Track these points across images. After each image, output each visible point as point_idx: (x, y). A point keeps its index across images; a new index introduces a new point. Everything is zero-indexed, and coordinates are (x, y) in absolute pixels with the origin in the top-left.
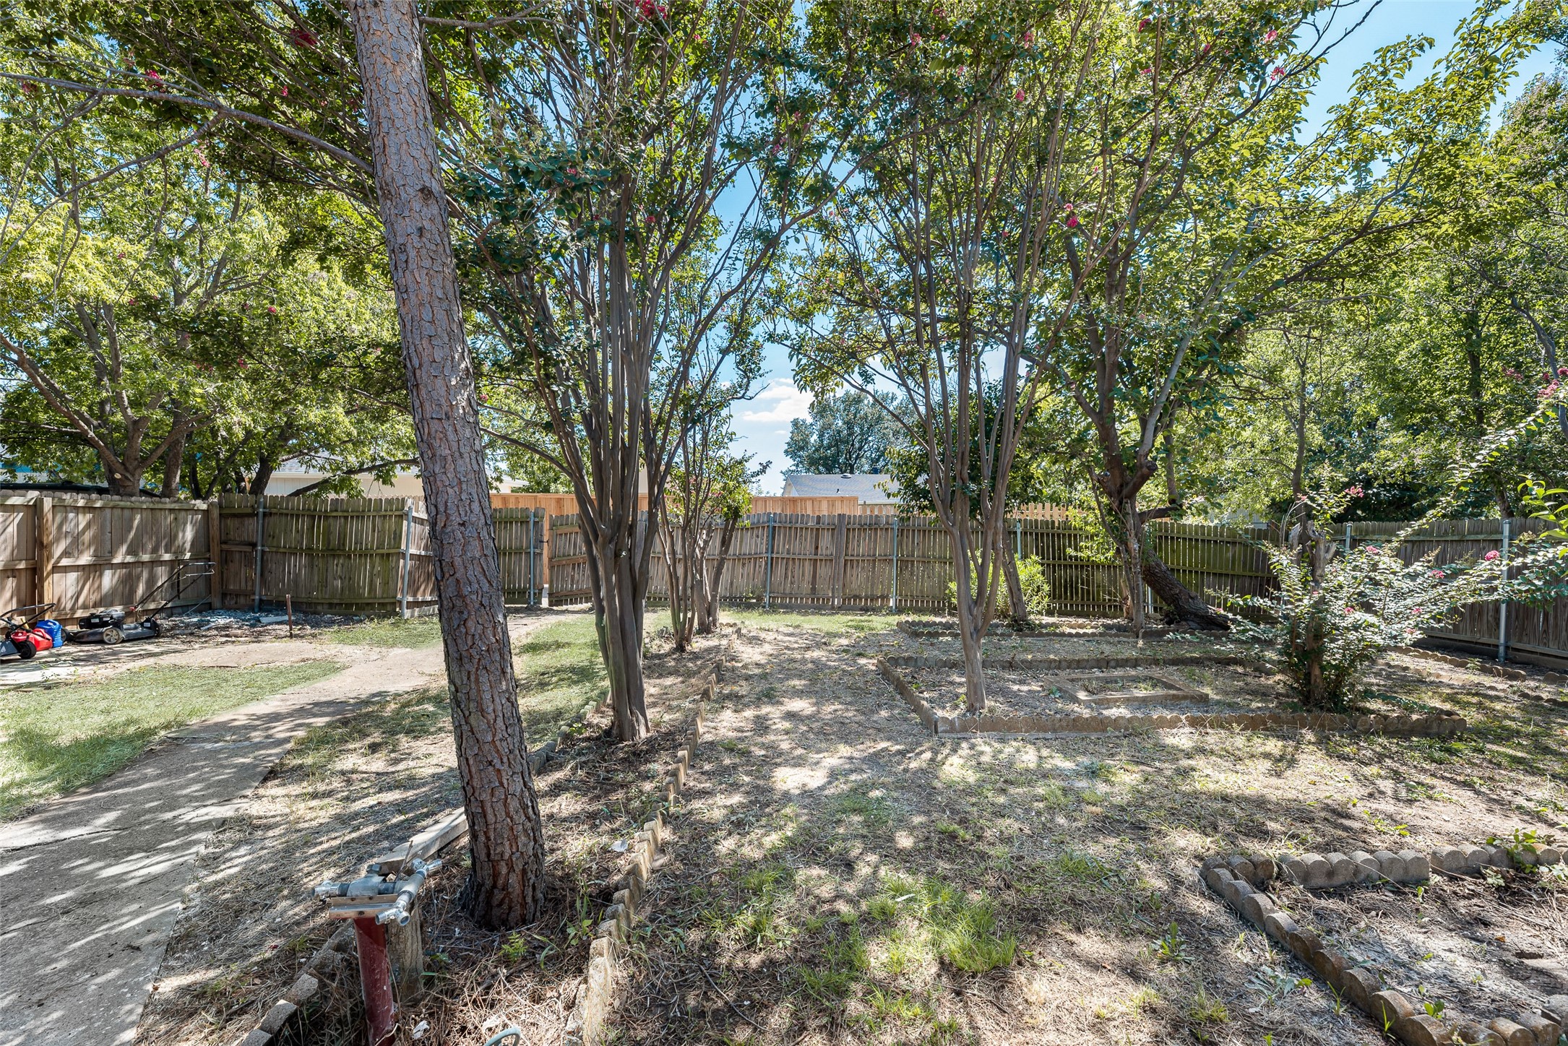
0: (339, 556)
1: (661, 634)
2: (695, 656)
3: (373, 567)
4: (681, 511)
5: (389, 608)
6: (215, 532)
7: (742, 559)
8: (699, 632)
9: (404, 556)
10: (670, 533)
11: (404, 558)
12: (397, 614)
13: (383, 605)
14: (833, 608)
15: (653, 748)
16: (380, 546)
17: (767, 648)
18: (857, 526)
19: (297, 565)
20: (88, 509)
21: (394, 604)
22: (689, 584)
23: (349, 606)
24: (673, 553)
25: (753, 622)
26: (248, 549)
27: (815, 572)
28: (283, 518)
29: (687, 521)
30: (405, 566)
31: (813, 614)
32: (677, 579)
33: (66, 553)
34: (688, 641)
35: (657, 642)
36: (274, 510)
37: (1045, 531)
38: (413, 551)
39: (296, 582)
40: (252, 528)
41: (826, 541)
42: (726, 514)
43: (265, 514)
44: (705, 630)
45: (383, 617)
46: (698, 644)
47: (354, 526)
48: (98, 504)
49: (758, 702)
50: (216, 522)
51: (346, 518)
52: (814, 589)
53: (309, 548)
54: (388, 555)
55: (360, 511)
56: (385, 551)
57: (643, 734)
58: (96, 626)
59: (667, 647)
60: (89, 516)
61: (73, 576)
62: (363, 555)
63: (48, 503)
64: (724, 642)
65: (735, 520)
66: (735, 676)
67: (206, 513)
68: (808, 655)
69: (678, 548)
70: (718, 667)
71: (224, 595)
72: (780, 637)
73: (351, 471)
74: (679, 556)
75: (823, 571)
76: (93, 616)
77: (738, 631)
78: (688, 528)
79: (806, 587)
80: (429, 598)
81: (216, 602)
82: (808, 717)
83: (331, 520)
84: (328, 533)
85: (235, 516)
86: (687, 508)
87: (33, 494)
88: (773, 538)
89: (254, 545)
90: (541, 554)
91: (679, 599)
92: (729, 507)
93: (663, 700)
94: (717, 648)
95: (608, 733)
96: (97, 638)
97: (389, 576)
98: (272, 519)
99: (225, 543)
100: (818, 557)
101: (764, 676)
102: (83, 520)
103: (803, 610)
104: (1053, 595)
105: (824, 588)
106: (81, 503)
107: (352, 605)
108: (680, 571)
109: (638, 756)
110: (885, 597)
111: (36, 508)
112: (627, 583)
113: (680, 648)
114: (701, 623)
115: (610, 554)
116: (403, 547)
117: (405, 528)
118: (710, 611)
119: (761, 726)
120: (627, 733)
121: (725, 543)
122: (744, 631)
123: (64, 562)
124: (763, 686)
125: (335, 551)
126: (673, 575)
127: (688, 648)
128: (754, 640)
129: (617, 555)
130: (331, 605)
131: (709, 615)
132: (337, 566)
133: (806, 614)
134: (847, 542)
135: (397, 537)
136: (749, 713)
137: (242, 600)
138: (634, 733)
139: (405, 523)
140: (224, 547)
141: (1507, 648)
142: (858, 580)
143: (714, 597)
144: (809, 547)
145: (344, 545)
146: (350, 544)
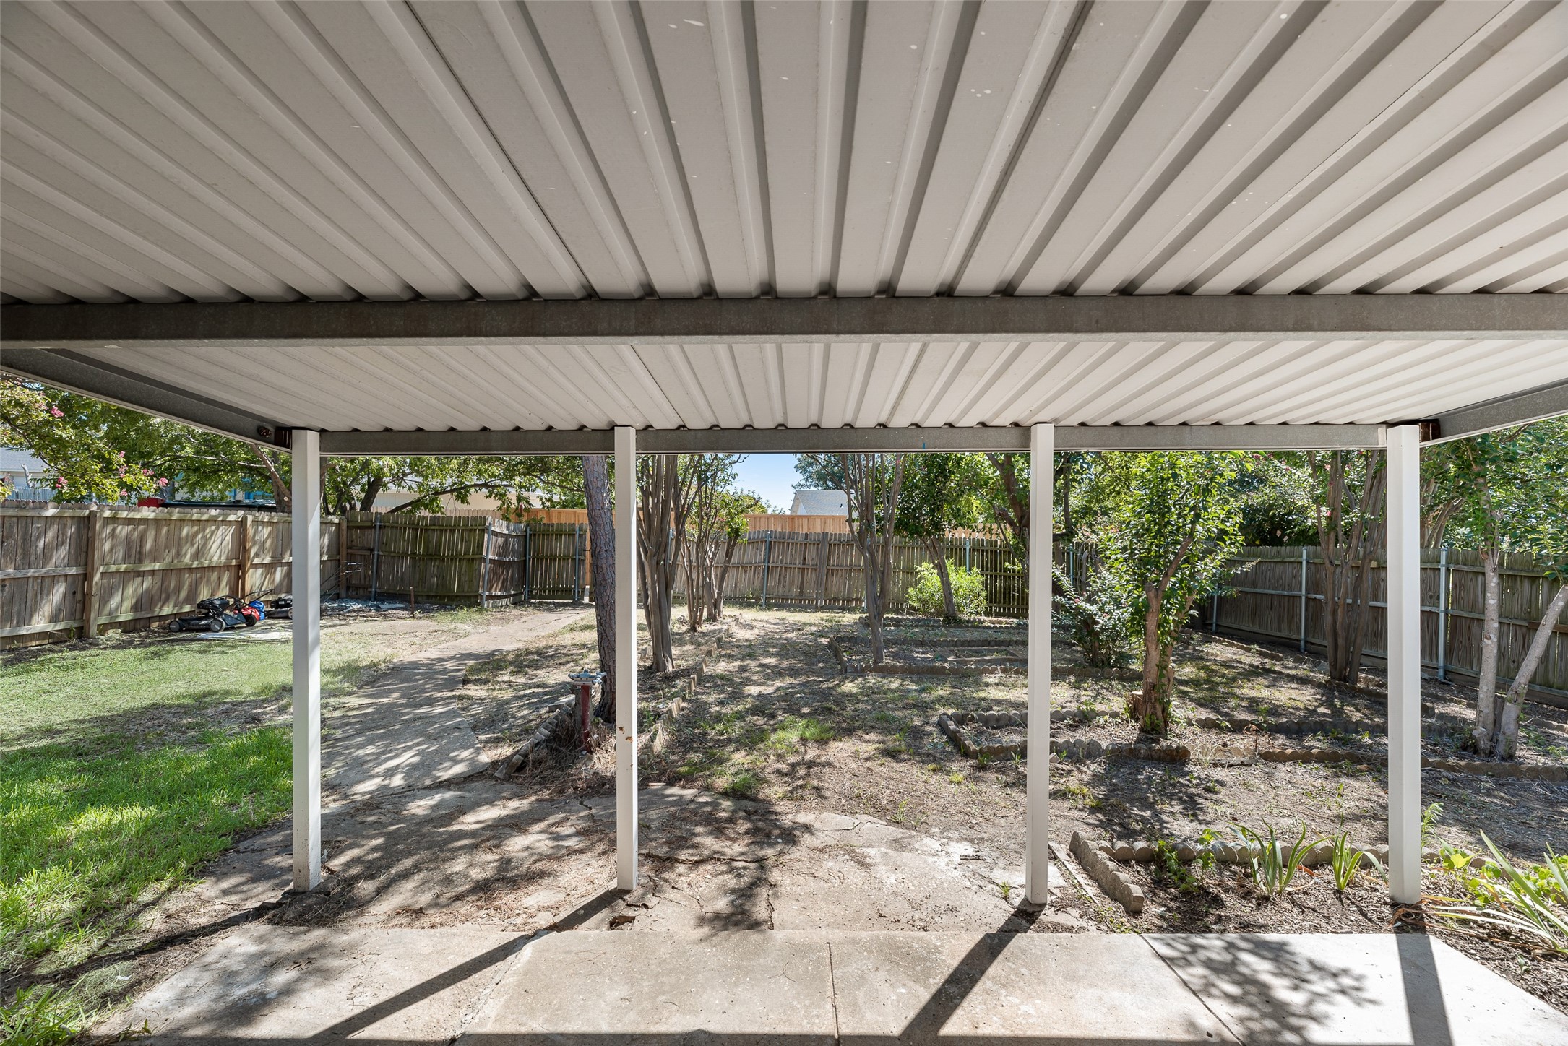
0: (435, 559)
1: (682, 621)
2: (704, 634)
3: (461, 568)
4: (696, 532)
5: (473, 600)
6: (344, 540)
7: (744, 567)
8: (708, 620)
9: (485, 560)
10: (688, 548)
11: (485, 562)
12: (479, 604)
13: (469, 597)
14: (816, 607)
15: (676, 675)
16: (467, 552)
17: (756, 631)
18: (837, 542)
19: (404, 565)
20: (270, 523)
21: (477, 596)
22: (700, 584)
23: (442, 597)
24: (690, 562)
25: (748, 615)
26: (367, 553)
27: (803, 578)
28: (394, 530)
29: (700, 540)
30: (485, 568)
31: (800, 611)
32: (692, 580)
33: (257, 555)
34: (699, 624)
35: (677, 625)
36: (385, 524)
37: (989, 548)
38: (491, 557)
39: (402, 578)
40: (370, 538)
41: (811, 555)
42: (729, 534)
43: (380, 527)
44: (712, 618)
45: (470, 606)
46: (705, 627)
47: (446, 538)
48: (275, 520)
49: (743, 658)
50: (345, 532)
51: (441, 530)
52: (801, 592)
53: (413, 553)
54: (473, 559)
55: (451, 526)
56: (471, 556)
57: (671, 669)
58: (282, 606)
59: (684, 628)
60: (270, 528)
61: (260, 571)
62: (453, 559)
63: (250, 518)
64: (725, 627)
65: (736, 538)
66: (730, 645)
67: (338, 525)
68: (784, 636)
69: (693, 558)
70: (719, 640)
71: (348, 588)
72: (767, 625)
73: (437, 493)
74: (694, 564)
75: (810, 577)
76: (280, 599)
77: (737, 621)
78: (701, 544)
79: (795, 591)
80: (499, 594)
81: (343, 593)
82: (773, 666)
83: (430, 532)
84: (427, 542)
85: (358, 527)
86: (700, 530)
87: (241, 513)
88: (770, 551)
89: (372, 550)
90: (584, 560)
91: (694, 598)
92: (732, 528)
93: (682, 656)
94: (720, 631)
95: (650, 668)
96: (284, 615)
97: (471, 575)
98: (385, 530)
99: (350, 548)
100: (805, 566)
101: (750, 646)
102: (267, 530)
103: (792, 608)
104: (989, 599)
105: (810, 591)
106: (266, 519)
107: (444, 597)
108: (694, 576)
109: (669, 679)
110: (858, 600)
111: (242, 524)
112: (663, 580)
113: (694, 629)
114: (709, 614)
115: (654, 563)
116: (484, 554)
117: (486, 539)
118: (716, 606)
119: (743, 669)
120: (662, 668)
121: (729, 555)
122: (741, 621)
123: (256, 561)
124: (748, 650)
125: (432, 555)
126: (689, 578)
127: (699, 629)
128: (747, 627)
129: (658, 563)
130: (428, 597)
131: (715, 608)
132: (434, 567)
133: (794, 611)
134: (829, 555)
135: (480, 546)
136: (737, 664)
137: (361, 592)
138: (665, 667)
139: (486, 535)
140: (350, 551)
141: (1306, 642)
142: (838, 585)
143: (719, 594)
144: (798, 561)
145: (439, 551)
146: (445, 551)
